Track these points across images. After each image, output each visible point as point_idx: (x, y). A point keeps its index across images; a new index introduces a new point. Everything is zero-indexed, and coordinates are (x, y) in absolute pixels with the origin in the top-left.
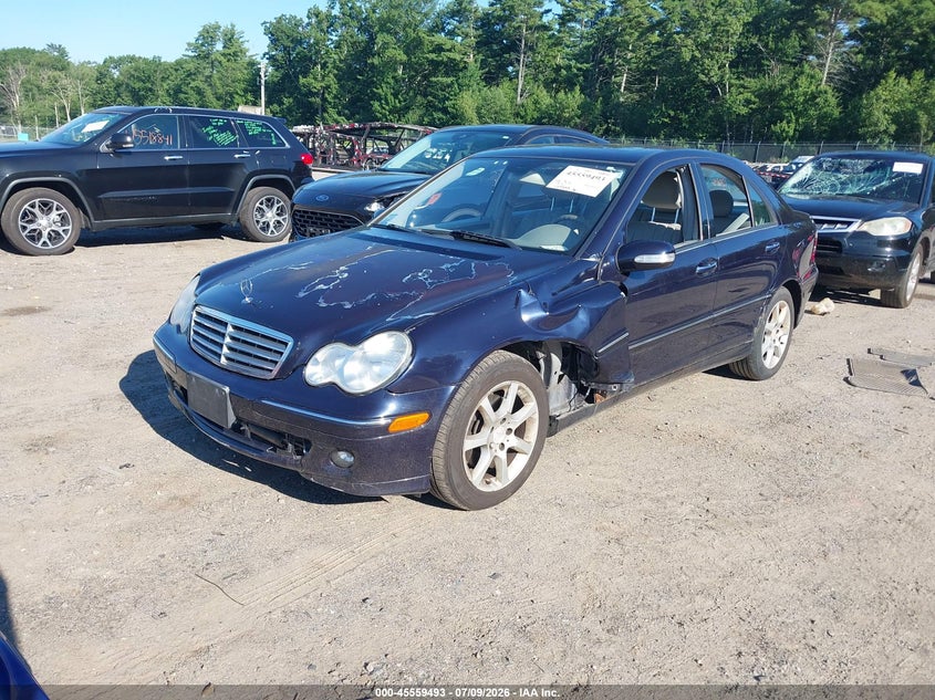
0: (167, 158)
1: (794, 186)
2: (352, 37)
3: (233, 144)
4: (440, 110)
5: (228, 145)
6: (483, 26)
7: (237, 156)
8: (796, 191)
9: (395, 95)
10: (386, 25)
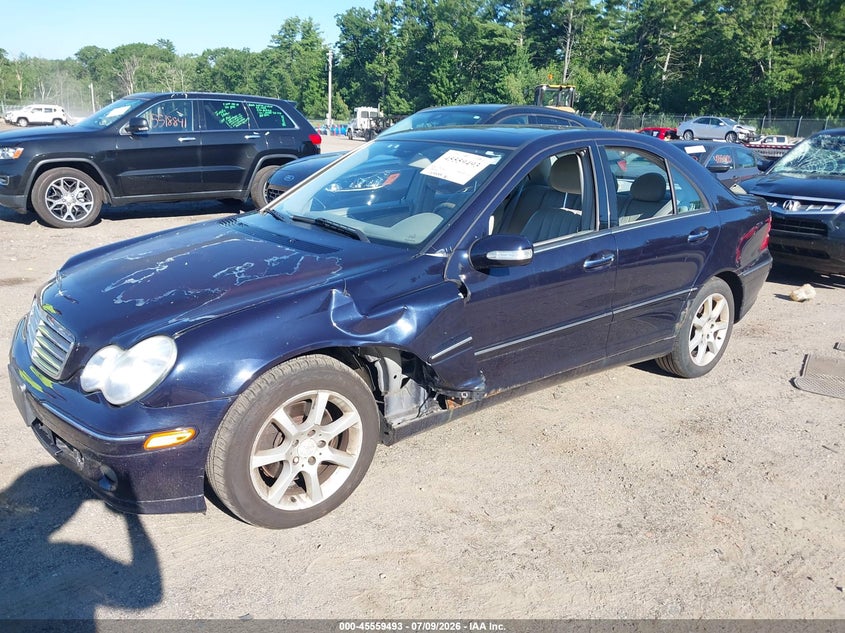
0: (181, 139)
1: (788, 165)
2: (413, 25)
3: (244, 126)
4: (490, 91)
5: (240, 127)
6: (533, 11)
7: (247, 137)
8: (790, 169)
9: (450, 79)
10: (444, 14)
